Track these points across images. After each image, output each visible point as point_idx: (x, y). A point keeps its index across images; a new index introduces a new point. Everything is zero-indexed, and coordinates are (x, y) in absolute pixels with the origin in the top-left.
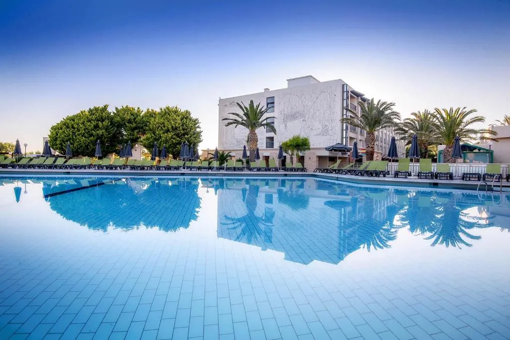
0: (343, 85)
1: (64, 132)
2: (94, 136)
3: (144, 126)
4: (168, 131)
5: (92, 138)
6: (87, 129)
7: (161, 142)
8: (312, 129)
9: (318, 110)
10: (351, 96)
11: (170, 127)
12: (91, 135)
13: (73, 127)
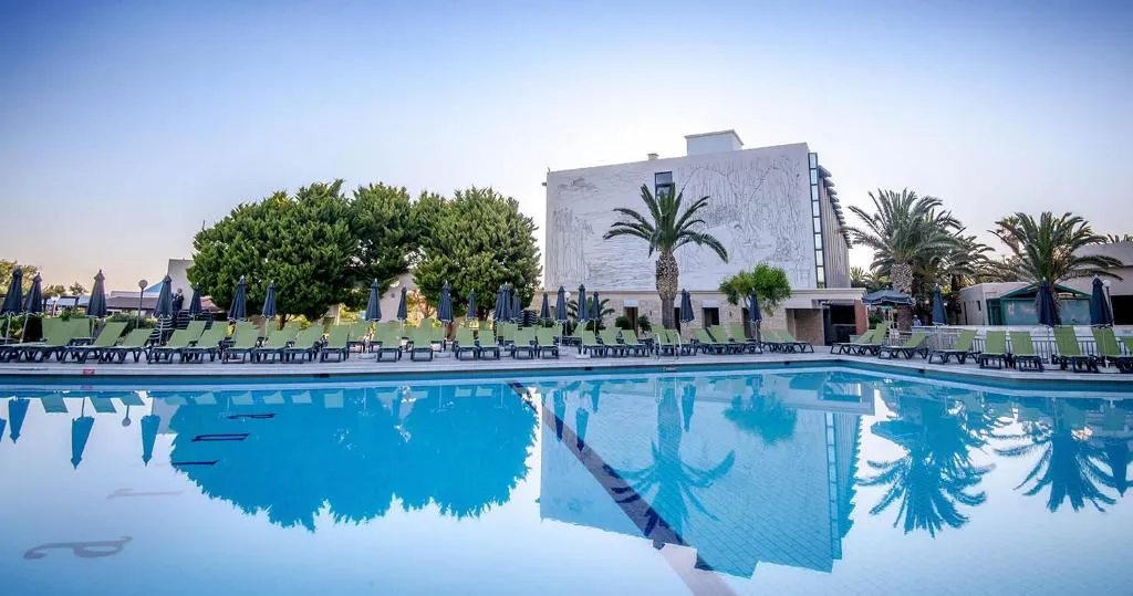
0: (809, 155)
1: (238, 248)
2: (310, 260)
3: (423, 234)
4: (480, 248)
5: (307, 265)
6: (298, 242)
7: (464, 277)
8: (755, 245)
9: (766, 205)
11: (486, 239)
12: (306, 258)
13: (264, 238)
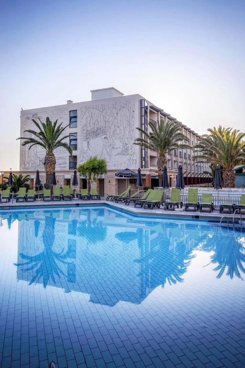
0: (141, 101)
8: (113, 148)
9: (119, 127)
10: (151, 112)
